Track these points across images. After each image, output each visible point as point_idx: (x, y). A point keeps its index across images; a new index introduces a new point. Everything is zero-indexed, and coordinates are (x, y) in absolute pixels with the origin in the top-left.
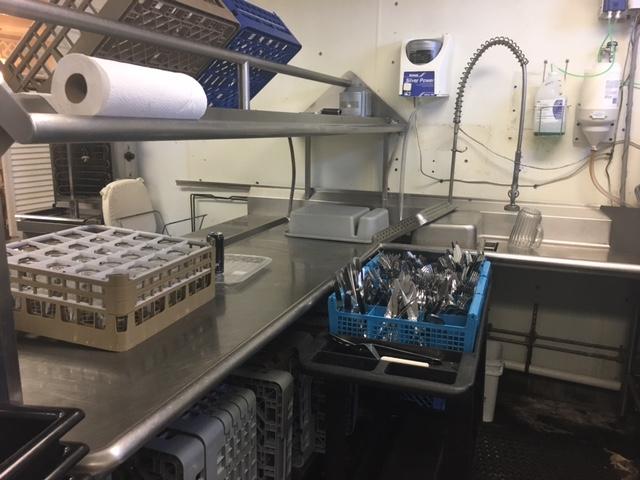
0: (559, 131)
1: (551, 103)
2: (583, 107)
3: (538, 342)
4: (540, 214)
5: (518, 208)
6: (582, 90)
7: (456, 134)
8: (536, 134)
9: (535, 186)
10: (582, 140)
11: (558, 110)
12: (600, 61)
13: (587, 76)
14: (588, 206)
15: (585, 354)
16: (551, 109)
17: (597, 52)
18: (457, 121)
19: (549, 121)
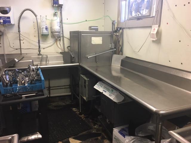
0: (48, 34)
1: (45, 27)
2: (52, 28)
3: (51, 88)
4: (47, 56)
5: (41, 55)
6: (51, 24)
7: (19, 35)
8: (42, 35)
9: (44, 49)
10: (53, 36)
11: (46, 29)
12: (54, 17)
13: (52, 20)
14: (57, 53)
15: (62, 88)
16: (45, 28)
17: (53, 14)
18: (19, 31)
19: (45, 31)
